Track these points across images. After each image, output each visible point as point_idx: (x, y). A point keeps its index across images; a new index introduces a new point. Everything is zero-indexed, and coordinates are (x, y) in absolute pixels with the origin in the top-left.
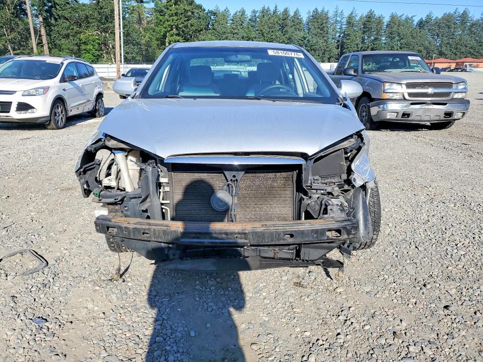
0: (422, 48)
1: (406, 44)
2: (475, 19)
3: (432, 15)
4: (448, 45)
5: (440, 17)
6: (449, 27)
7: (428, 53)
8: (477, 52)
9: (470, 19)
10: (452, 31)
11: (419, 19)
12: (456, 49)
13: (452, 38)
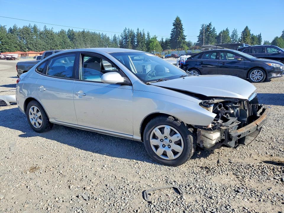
0: (16, 45)
1: (5, 42)
2: (41, 31)
3: (17, 26)
4: (31, 44)
5: (21, 27)
6: (29, 34)
7: (21, 48)
8: (47, 48)
9: (38, 30)
10: (31, 36)
11: (9, 28)
12: (36, 46)
13: (32, 40)
